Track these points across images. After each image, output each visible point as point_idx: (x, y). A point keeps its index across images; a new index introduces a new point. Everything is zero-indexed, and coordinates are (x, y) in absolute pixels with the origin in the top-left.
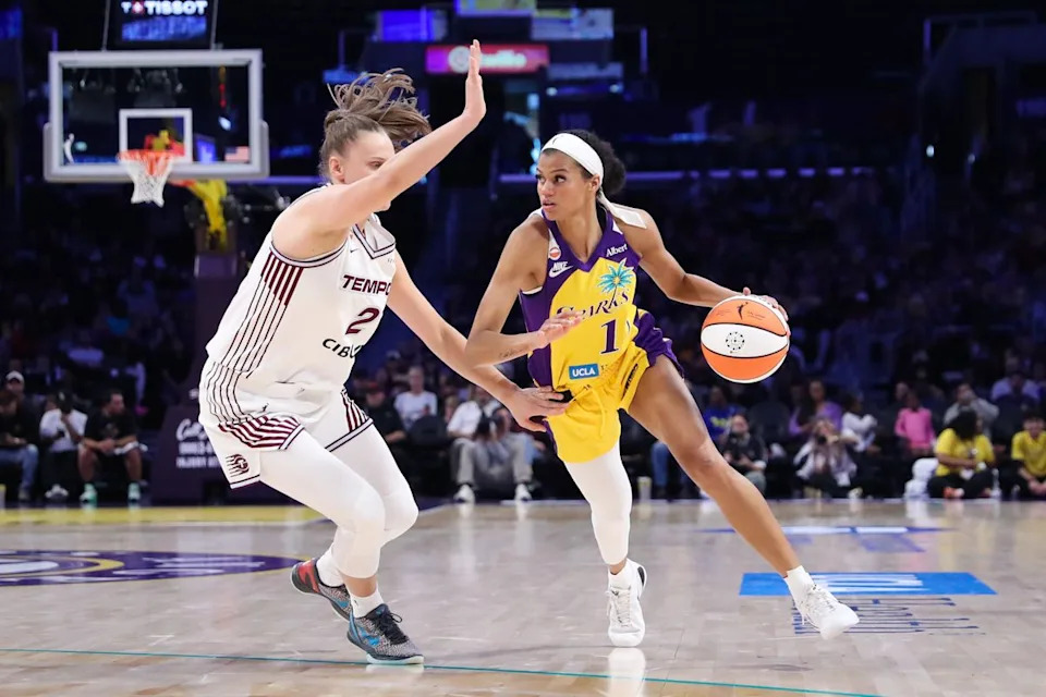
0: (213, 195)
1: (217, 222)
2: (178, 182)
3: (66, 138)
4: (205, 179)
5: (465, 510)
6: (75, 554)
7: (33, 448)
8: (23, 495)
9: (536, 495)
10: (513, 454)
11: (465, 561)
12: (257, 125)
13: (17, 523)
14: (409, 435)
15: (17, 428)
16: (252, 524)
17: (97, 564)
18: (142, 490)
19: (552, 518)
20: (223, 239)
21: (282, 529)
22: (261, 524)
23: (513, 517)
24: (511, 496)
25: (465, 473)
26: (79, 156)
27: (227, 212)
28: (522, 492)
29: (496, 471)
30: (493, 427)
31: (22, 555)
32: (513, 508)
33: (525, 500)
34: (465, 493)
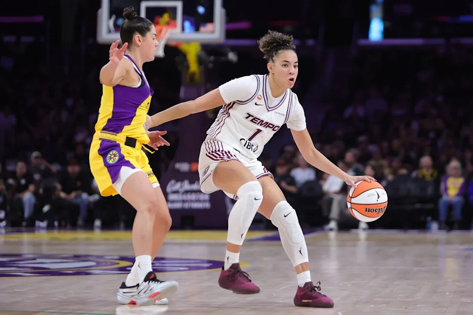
0: (192, 52)
1: (194, 67)
2: (173, 43)
3: (110, 17)
4: (188, 42)
5: (332, 235)
6: (107, 257)
7: (86, 196)
8: (79, 223)
9: (371, 227)
11: (331, 265)
12: (219, 11)
13: (75, 239)
14: (300, 190)
16: (208, 241)
17: (118, 264)
20: (197, 77)
22: (213, 241)
23: (358, 239)
24: (356, 227)
26: (118, 28)
27: (200, 61)
28: (362, 225)
31: (77, 257)
32: (357, 235)
33: (364, 229)
34: (333, 225)
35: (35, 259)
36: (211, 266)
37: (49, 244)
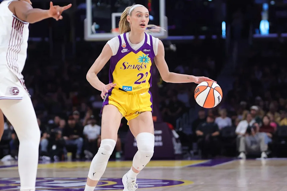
3: (93, 24)
5: (242, 162)
7: (81, 139)
8: (78, 156)
9: (269, 156)
10: (260, 141)
11: (242, 182)
12: (163, 18)
13: (76, 167)
14: (221, 133)
15: (75, 131)
16: (162, 167)
17: (107, 183)
18: (121, 155)
19: (276, 165)
21: (173, 170)
22: (166, 167)
23: (260, 165)
24: (260, 156)
25: (242, 148)
26: (98, 31)
28: (264, 155)
29: (254, 147)
30: (252, 130)
31: (79, 179)
32: (260, 161)
33: (265, 158)
34: (242, 155)
35: (53, 181)
36: (168, 184)
37: (57, 171)
